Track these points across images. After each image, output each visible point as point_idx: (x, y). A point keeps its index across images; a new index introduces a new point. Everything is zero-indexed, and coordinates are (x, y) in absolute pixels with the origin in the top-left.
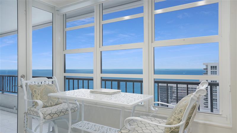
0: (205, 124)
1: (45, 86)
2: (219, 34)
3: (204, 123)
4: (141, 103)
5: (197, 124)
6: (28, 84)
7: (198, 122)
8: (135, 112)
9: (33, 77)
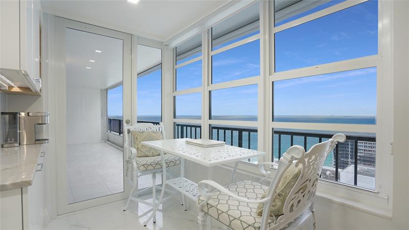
0: (343, 205)
1: (149, 133)
2: (379, 53)
3: (342, 203)
4: (249, 160)
5: (331, 203)
6: (131, 130)
7: (331, 200)
8: (237, 171)
9: (138, 122)
